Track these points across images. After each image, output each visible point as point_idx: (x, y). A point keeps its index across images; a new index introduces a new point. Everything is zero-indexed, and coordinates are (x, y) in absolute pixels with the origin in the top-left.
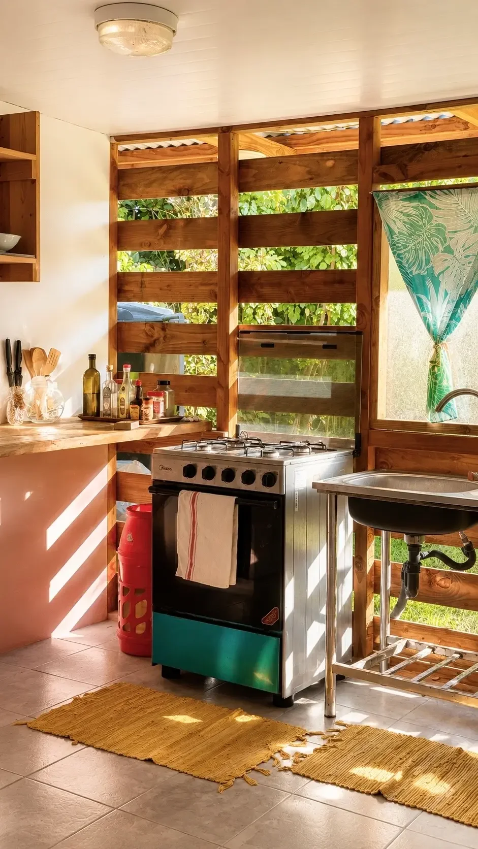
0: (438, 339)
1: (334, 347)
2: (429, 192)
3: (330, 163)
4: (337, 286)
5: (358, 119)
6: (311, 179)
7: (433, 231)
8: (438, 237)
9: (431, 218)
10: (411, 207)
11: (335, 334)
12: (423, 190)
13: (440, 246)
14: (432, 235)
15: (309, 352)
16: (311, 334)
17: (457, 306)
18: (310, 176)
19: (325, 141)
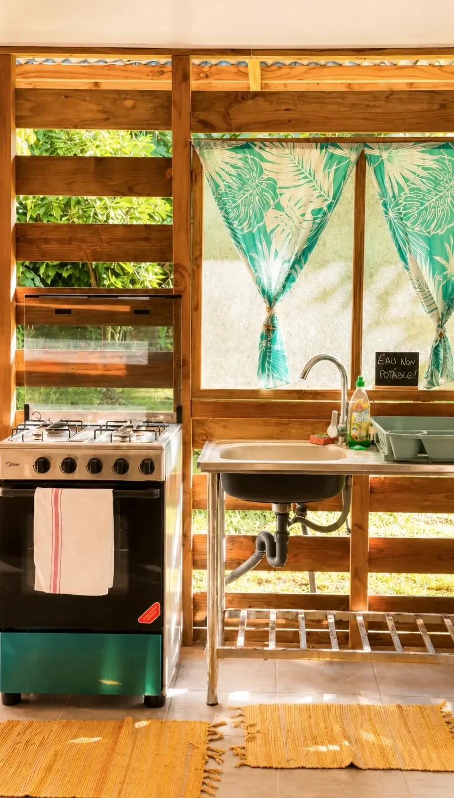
0: (271, 301)
1: (147, 312)
2: (258, 143)
3: (129, 103)
4: (143, 243)
5: (171, 56)
6: (107, 119)
7: (264, 186)
8: (268, 192)
9: (261, 172)
10: (236, 158)
11: (148, 298)
12: (253, 141)
13: (271, 202)
14: (263, 190)
15: (114, 319)
16: (120, 298)
17: (293, 267)
18: (104, 116)
19: (33, 74)
